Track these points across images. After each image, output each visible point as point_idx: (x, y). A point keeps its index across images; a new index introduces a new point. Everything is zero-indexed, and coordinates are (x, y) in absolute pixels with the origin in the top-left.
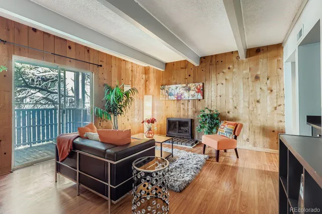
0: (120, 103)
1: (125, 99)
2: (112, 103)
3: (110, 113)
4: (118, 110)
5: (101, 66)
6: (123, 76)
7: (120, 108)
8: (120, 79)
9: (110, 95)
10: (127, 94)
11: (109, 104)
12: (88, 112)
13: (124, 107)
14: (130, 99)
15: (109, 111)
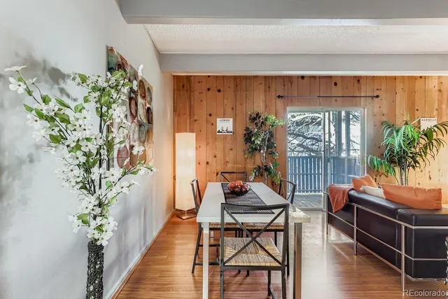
0: (413, 149)
1: (423, 142)
2: (397, 148)
3: (392, 165)
4: (410, 160)
5: (377, 97)
6: (419, 104)
7: (412, 158)
8: (412, 109)
9: (394, 138)
10: (428, 134)
11: (392, 150)
12: (357, 162)
13: (421, 155)
14: (433, 141)
15: (392, 161)
